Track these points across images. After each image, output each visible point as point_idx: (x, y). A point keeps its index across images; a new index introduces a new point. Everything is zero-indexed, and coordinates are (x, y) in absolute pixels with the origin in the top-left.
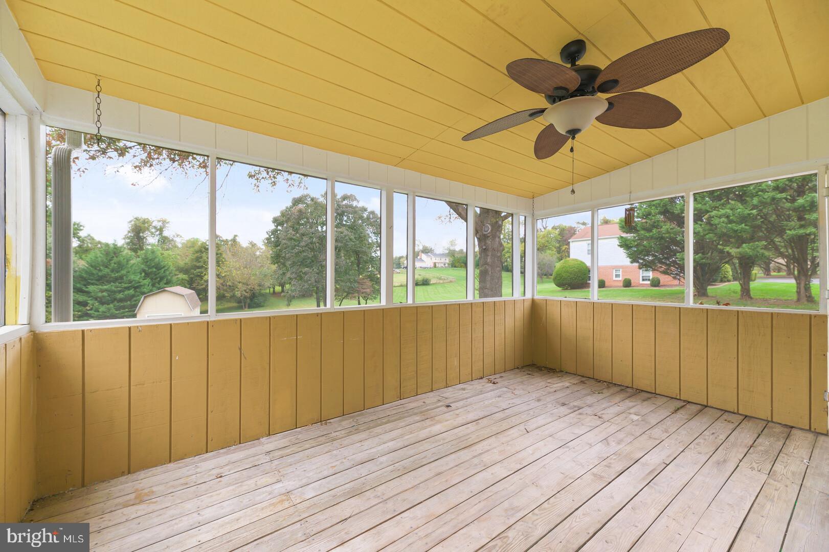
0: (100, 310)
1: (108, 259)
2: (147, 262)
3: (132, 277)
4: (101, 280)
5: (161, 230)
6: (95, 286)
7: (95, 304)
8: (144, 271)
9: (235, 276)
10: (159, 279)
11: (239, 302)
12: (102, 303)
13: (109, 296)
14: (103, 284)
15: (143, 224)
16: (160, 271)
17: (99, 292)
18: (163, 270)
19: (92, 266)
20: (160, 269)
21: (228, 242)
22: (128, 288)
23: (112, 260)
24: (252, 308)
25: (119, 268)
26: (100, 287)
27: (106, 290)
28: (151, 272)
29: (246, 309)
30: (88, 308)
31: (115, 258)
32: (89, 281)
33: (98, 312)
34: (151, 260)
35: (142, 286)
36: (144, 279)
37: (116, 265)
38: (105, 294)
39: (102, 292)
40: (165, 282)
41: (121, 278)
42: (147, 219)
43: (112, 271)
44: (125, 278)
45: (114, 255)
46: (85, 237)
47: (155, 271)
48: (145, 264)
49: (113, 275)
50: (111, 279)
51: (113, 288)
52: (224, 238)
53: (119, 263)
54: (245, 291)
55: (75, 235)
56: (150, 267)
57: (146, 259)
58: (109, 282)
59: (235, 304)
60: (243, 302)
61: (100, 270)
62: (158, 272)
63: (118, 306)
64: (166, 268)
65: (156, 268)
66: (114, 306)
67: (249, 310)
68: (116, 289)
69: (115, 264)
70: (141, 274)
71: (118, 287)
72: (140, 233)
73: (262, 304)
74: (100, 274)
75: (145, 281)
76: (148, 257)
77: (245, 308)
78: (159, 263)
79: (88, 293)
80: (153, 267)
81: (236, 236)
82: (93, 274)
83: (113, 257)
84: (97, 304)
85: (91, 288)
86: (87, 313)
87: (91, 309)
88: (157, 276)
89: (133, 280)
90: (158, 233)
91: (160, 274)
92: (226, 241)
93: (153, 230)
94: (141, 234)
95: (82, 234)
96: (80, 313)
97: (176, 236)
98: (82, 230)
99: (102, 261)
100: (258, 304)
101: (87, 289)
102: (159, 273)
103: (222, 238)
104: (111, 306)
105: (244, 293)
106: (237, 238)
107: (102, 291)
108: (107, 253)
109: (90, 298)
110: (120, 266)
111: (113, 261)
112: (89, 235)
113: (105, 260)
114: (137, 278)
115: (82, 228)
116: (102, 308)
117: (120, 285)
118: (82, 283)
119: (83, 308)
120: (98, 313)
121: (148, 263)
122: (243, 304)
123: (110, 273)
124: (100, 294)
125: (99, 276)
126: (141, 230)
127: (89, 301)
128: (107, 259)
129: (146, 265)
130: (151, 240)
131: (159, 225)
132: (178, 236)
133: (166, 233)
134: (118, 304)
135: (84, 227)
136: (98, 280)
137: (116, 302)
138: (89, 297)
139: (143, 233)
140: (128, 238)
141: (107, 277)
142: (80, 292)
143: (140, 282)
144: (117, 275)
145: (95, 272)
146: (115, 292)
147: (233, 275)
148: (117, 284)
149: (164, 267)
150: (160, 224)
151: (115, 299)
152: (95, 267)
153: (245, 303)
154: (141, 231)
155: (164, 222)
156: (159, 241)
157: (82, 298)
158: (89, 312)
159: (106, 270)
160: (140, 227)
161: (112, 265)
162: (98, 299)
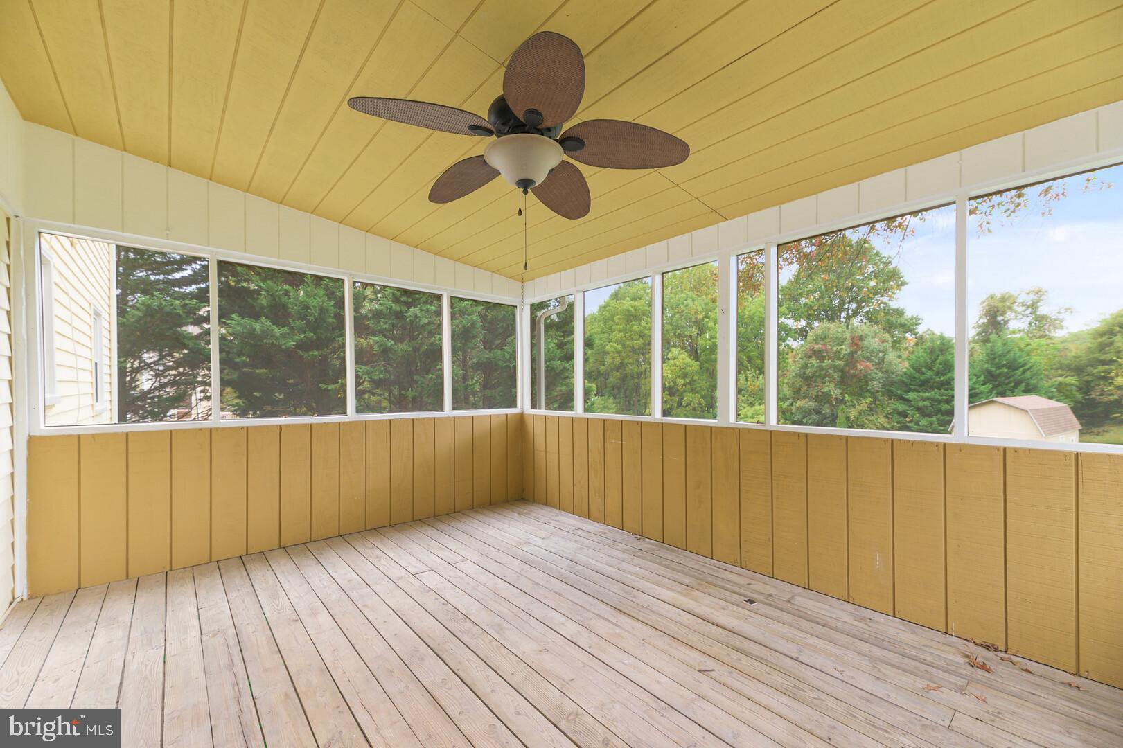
0: (920, 423)
1: (933, 358)
2: (995, 359)
4: (925, 385)
5: (1033, 307)
6: (916, 393)
7: (915, 415)
8: (989, 372)
10: (1013, 384)
12: (924, 415)
13: (932, 406)
14: (925, 391)
15: (1001, 301)
16: (1017, 371)
17: (921, 400)
18: (1021, 370)
19: (914, 368)
20: (1018, 369)
23: (937, 359)
25: (945, 370)
26: (921, 394)
27: (928, 399)
28: (1000, 374)
30: (908, 420)
31: (941, 357)
32: (911, 386)
33: (919, 425)
34: (1000, 356)
35: (978, 394)
36: (983, 385)
37: (941, 366)
38: (927, 403)
39: (924, 401)
40: (1023, 389)
42: (1007, 293)
43: (937, 374)
45: (940, 353)
46: (925, 332)
47: (1007, 373)
48: (990, 362)
49: (938, 379)
50: (935, 384)
51: (937, 396)
53: (946, 363)
56: (999, 367)
57: (992, 354)
58: (932, 388)
61: (923, 373)
62: (1013, 373)
63: (943, 419)
64: (1027, 367)
65: (1009, 368)
66: (938, 420)
68: (940, 398)
69: (940, 364)
71: (943, 395)
72: (996, 316)
74: (922, 378)
75: (984, 387)
76: (996, 351)
78: (1016, 359)
79: (908, 401)
80: (1004, 365)
82: (915, 378)
83: (938, 356)
84: (918, 415)
85: (911, 396)
86: (907, 426)
87: (911, 421)
88: (1011, 379)
90: (1029, 311)
91: (1015, 377)
93: (1020, 309)
94: (1000, 318)
95: (921, 330)
96: (899, 425)
97: (1061, 312)
98: (920, 324)
99: (925, 361)
101: (907, 397)
102: (1013, 375)
104: (934, 419)
107: (924, 399)
108: (932, 351)
109: (911, 408)
110: (947, 367)
111: (938, 361)
112: (929, 330)
113: (928, 360)
115: (920, 322)
116: (923, 422)
117: (946, 392)
118: (904, 389)
119: (902, 418)
120: (918, 427)
121: (997, 360)
123: (934, 377)
124: (921, 404)
125: (921, 381)
126: (998, 311)
127: (908, 412)
128: (930, 359)
129: (992, 364)
130: (1017, 324)
131: (1028, 300)
132: (1065, 311)
133: (1043, 310)
134: (942, 418)
135: (922, 320)
136: (921, 386)
137: (939, 415)
138: (910, 406)
139: (1001, 315)
140: (979, 326)
141: (929, 382)
142: (901, 399)
143: (975, 389)
144: (942, 379)
145: (917, 375)
146: (939, 402)
148: (943, 391)
149: (1025, 365)
150: (1033, 297)
151: (940, 411)
152: (918, 370)
154: (998, 314)
155: (1039, 293)
156: (1030, 324)
157: (901, 407)
158: (908, 424)
159: (929, 374)
160: (997, 307)
161: (937, 366)
162: (919, 409)
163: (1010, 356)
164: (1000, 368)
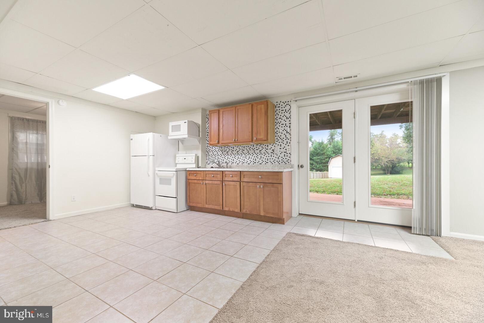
1: (320, 146)
2: (335, 147)
3: (328, 153)
6: (316, 157)
7: (316, 164)
8: (333, 151)
9: (380, 153)
11: (384, 170)
12: (318, 164)
13: (320, 161)
19: (315, 149)
20: (340, 151)
21: (378, 136)
22: (326, 158)
28: (336, 152)
29: (389, 174)
30: (314, 166)
31: (322, 145)
32: (314, 155)
38: (319, 160)
41: (324, 154)
43: (321, 151)
44: (325, 153)
48: (333, 148)
50: (321, 154)
52: (375, 134)
53: (323, 147)
54: (387, 162)
55: (310, 140)
59: (382, 172)
60: (386, 170)
61: (317, 151)
65: (338, 150)
67: (391, 175)
70: (332, 152)
73: (400, 172)
76: (335, 145)
78: (339, 148)
79: (313, 160)
82: (315, 152)
85: (314, 158)
89: (329, 154)
90: (340, 135)
92: (376, 136)
93: (338, 134)
96: (311, 168)
100: (397, 172)
103: (373, 134)
104: (321, 165)
105: (386, 163)
106: (383, 132)
107: (318, 159)
108: (319, 144)
110: (324, 148)
114: (330, 154)
117: (324, 156)
119: (312, 166)
122: (386, 172)
124: (317, 160)
125: (317, 153)
127: (314, 163)
136: (317, 155)
137: (322, 164)
141: (319, 153)
142: (311, 159)
144: (323, 152)
146: (322, 159)
147: (379, 152)
153: (388, 171)
157: (312, 162)
158: (314, 168)
159: (319, 151)
160: (333, 133)
161: (321, 148)
162: (316, 162)
163: (338, 146)
164: (336, 150)
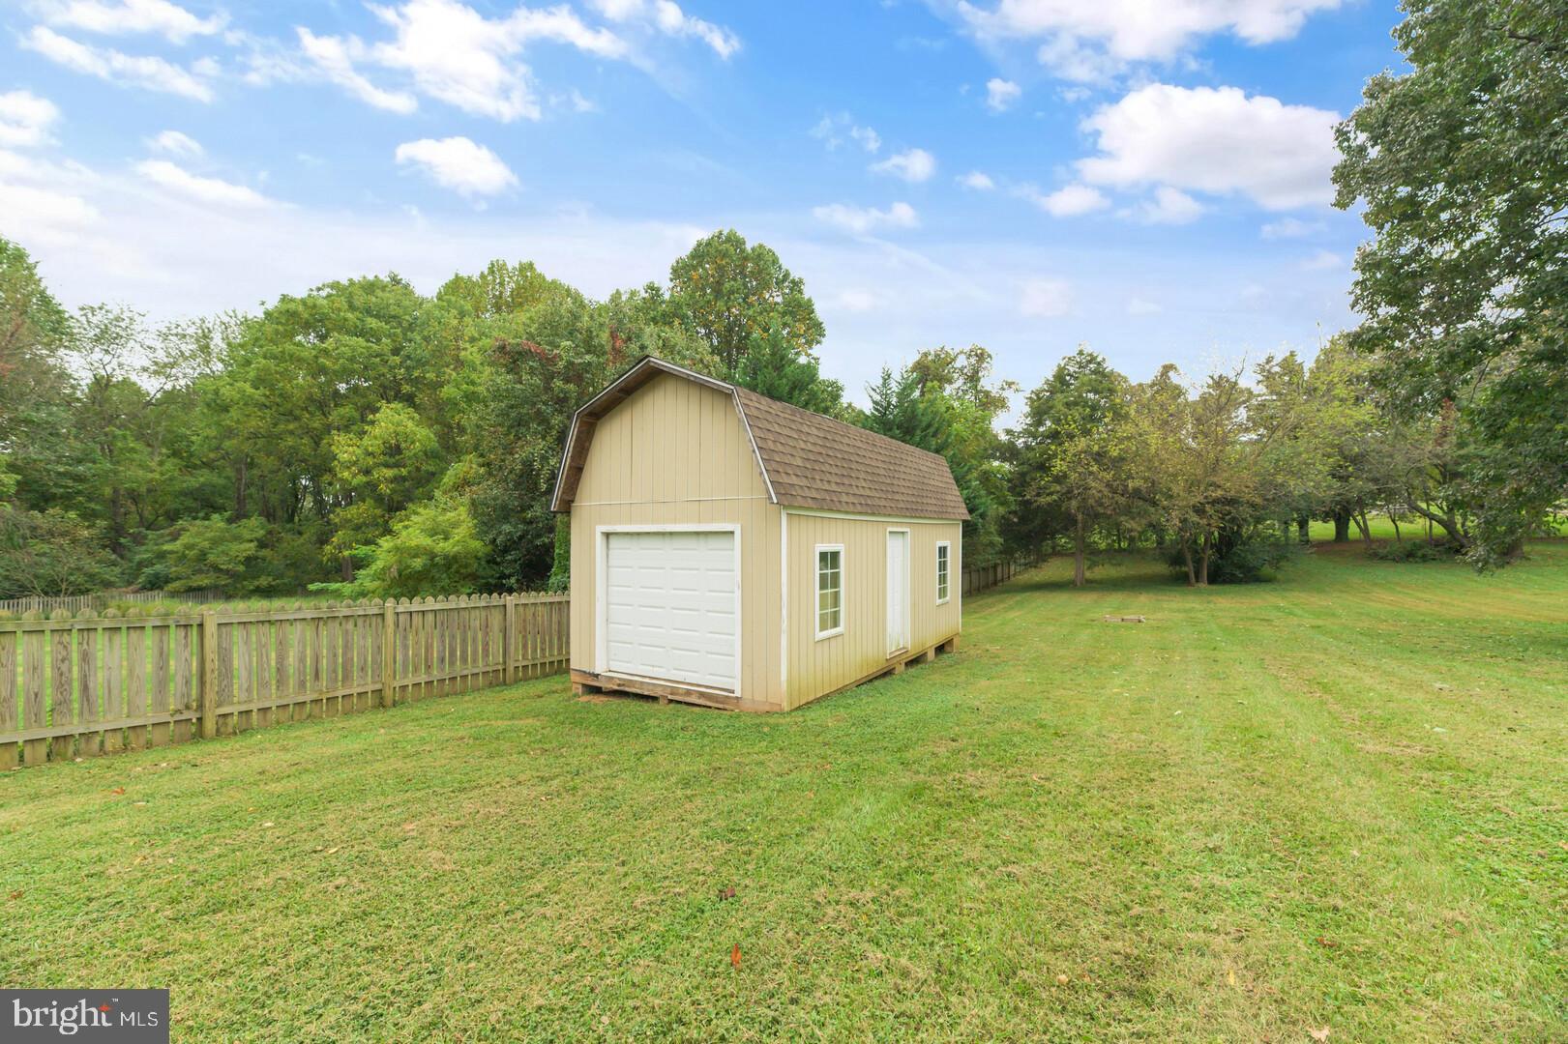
5: (973, 378)
11: (1177, 560)
24: (1224, 582)
29: (1202, 588)
52: (1134, 382)
54: (1197, 510)
59: (1162, 568)
60: (1189, 557)
67: (1214, 587)
73: (1267, 570)
77: (1197, 581)
81: (1167, 368)
97: (1006, 387)
100: (1250, 570)
122: (1189, 568)
132: (1010, 384)
153: (1198, 562)
155: (981, 356)
